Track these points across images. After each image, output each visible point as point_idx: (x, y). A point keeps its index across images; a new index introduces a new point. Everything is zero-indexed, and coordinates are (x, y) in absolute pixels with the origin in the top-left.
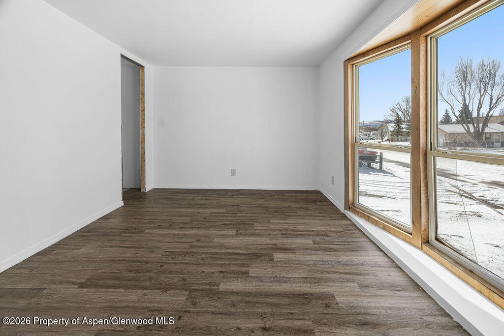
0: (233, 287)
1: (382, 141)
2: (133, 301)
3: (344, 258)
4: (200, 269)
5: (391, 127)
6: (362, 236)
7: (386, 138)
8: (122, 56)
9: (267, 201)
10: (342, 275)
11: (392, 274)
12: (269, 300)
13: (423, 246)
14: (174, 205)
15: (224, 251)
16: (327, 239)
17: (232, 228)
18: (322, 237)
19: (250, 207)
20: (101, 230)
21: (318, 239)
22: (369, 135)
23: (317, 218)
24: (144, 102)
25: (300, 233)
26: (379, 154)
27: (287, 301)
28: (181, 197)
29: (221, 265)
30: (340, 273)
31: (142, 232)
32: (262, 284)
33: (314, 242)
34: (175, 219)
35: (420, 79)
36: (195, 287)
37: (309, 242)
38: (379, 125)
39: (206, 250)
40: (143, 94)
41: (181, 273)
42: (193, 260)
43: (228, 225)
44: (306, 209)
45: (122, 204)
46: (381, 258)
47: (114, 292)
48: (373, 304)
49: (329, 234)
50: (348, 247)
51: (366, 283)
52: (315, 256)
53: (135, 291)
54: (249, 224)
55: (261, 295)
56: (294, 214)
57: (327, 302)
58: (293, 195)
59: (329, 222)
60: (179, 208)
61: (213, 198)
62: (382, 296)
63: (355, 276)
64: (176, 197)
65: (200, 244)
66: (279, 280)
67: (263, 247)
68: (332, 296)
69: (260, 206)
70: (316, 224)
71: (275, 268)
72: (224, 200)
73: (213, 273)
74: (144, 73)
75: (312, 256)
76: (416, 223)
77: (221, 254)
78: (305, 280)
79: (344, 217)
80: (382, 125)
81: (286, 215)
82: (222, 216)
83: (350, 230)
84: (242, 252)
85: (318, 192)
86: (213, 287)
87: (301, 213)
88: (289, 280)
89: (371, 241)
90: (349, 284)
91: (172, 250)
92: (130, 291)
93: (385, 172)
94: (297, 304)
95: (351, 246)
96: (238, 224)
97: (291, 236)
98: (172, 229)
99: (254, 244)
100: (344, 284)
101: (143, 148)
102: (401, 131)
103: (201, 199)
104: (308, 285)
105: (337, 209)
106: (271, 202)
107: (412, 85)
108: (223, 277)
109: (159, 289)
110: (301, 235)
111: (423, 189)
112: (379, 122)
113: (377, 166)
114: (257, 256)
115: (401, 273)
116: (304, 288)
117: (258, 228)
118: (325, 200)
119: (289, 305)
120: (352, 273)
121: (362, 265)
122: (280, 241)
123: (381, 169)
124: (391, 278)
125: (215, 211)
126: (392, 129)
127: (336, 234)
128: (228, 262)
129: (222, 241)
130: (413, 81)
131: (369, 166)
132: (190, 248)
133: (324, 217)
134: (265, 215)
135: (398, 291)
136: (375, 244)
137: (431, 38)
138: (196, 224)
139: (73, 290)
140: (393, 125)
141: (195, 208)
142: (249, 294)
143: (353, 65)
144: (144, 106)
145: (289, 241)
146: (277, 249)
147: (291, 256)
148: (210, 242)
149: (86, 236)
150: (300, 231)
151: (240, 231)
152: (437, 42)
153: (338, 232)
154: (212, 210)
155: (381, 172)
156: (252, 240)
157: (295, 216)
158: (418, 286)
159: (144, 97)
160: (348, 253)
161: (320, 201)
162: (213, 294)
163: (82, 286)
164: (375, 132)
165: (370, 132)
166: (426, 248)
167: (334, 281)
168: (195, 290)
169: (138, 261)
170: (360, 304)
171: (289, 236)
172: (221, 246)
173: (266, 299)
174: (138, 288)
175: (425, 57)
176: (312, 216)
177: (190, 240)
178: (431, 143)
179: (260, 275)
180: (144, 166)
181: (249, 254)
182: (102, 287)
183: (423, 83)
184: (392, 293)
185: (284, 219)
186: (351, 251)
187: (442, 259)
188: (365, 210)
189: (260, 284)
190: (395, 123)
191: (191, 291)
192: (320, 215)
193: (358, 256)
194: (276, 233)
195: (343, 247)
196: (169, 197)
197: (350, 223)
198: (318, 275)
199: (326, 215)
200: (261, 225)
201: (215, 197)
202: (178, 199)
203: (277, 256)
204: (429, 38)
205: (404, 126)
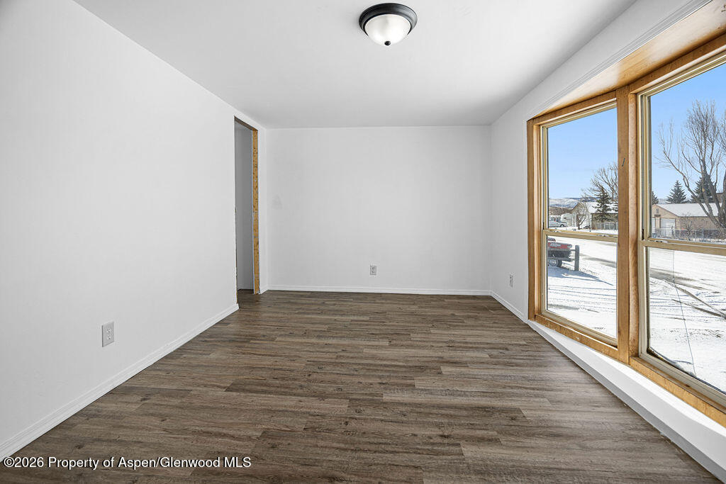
0: (399, 399)
1: (579, 229)
2: (291, 407)
3: (529, 373)
4: (356, 380)
5: (593, 208)
6: (553, 350)
7: (585, 224)
8: (236, 120)
9: (422, 307)
10: (529, 391)
11: (591, 390)
12: (443, 412)
13: (631, 359)
14: (300, 311)
15: (379, 362)
16: (507, 352)
17: (382, 338)
18: (501, 351)
19: (400, 315)
20: (224, 336)
21: (495, 352)
22: (558, 220)
23: (491, 329)
24: (257, 177)
25: (471, 345)
26: (574, 248)
27: (465, 413)
28: (308, 302)
29: (380, 377)
30: (526, 388)
31: (273, 340)
32: (433, 396)
33: (491, 356)
34: (309, 327)
35: (628, 148)
36: (354, 397)
37: (484, 355)
38: (574, 205)
39: (357, 361)
40: (256, 166)
41: (335, 382)
42: (344, 371)
43: (376, 334)
44: (476, 318)
45: (237, 308)
46: (577, 373)
47: (265, 397)
48: (567, 419)
49: (509, 347)
50: (535, 361)
51: (557, 399)
52: (493, 371)
53: (288, 397)
54: (403, 334)
55: (434, 407)
56: (460, 324)
57: (513, 415)
58: (456, 301)
59: (509, 334)
60: (308, 314)
61: (350, 303)
62: (578, 411)
63: (546, 392)
64: (299, 301)
65: (348, 354)
66: (453, 394)
67: (425, 359)
68: (519, 411)
69: (412, 314)
70: (491, 336)
71: (445, 381)
72: (364, 306)
73: (371, 384)
74: (257, 138)
75: (490, 371)
76: (622, 333)
77: (375, 365)
78: (484, 394)
79: (528, 328)
80: (578, 205)
81: (450, 325)
82: (367, 325)
83: (537, 343)
84: (401, 364)
85: (489, 298)
86: (376, 398)
87: (470, 323)
88: (464, 394)
89: (564, 356)
90: (537, 399)
91: (316, 360)
92: (283, 397)
93: (583, 274)
94: (478, 416)
95: (538, 361)
96: (389, 334)
97: (461, 349)
98: (308, 338)
99: (414, 357)
100: (532, 399)
101: (257, 236)
102: (608, 214)
103: (334, 305)
104: (488, 399)
105: (517, 319)
106: (427, 310)
107: (619, 155)
108: (385, 389)
109: (314, 396)
110: (472, 348)
111: (632, 289)
112: (573, 200)
113: (571, 265)
114: (421, 369)
115: (601, 390)
116: (484, 402)
117: (415, 339)
118: (501, 307)
119: (467, 417)
120: (540, 388)
121: (554, 381)
122: (448, 354)
123: (577, 270)
124: (589, 395)
125: (355, 318)
126: (594, 211)
127: (518, 348)
128: (388, 374)
129: (374, 352)
130: (619, 151)
131: (559, 265)
132: (336, 359)
133: (501, 327)
134: (423, 325)
135: (597, 406)
136: (569, 359)
137: (642, 96)
138: (336, 333)
139: (221, 393)
140: (595, 204)
141: (329, 315)
142: (420, 405)
143: (539, 125)
144: (257, 182)
145: (459, 353)
146: (444, 362)
147: (463, 370)
148: (360, 352)
149: (211, 341)
150: (471, 343)
151: (394, 342)
152: (649, 102)
153: (520, 345)
154: (352, 318)
155: (576, 274)
156: (412, 352)
157: (463, 326)
158: (622, 402)
159: (257, 170)
160: (536, 369)
161: (494, 309)
162: (378, 404)
163: (228, 389)
164: (567, 215)
165: (560, 214)
166: (634, 362)
167: (520, 396)
168: (356, 400)
169: (281, 369)
170: (552, 418)
171: (457, 349)
172: (374, 357)
173: (440, 411)
174: (291, 395)
175: (634, 121)
176: (485, 326)
177: (334, 350)
178: (643, 230)
179: (429, 388)
180: (258, 260)
181: (410, 367)
182: (250, 391)
183: (633, 153)
184: (590, 409)
185: (448, 329)
186: (539, 366)
187: (653, 374)
188: (555, 318)
189: (430, 396)
190: (597, 201)
191: (351, 400)
192: (496, 325)
193: (547, 371)
194: (440, 345)
195: (528, 361)
196: (292, 301)
197: (536, 335)
198: (499, 390)
199: (503, 326)
200: (419, 335)
201: (351, 301)
202: (306, 304)
203: (446, 369)
204: (639, 96)
205: (611, 206)
